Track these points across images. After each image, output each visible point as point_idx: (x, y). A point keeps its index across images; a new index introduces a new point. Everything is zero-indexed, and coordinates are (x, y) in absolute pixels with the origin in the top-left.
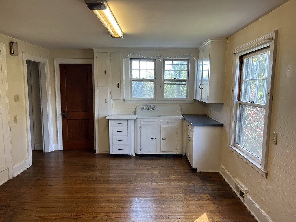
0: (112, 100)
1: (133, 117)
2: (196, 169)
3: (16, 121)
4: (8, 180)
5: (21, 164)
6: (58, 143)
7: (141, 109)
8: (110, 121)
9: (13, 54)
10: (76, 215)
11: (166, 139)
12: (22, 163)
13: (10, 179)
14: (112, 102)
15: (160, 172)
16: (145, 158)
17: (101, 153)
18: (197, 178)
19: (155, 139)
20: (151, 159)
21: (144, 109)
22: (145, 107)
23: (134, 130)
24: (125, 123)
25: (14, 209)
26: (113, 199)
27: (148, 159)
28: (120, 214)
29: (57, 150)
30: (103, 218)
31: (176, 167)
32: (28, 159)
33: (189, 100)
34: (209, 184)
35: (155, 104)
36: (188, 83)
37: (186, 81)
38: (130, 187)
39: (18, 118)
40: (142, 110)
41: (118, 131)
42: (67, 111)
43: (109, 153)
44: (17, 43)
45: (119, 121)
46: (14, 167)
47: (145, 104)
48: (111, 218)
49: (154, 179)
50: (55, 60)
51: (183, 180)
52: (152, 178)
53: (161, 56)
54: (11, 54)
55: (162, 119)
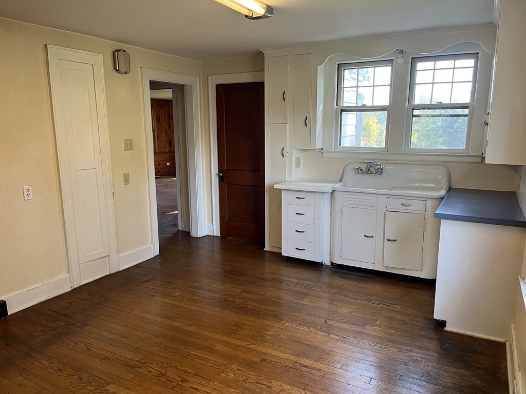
0: (294, 152)
1: (329, 187)
2: (443, 324)
3: (127, 180)
4: (109, 273)
5: (135, 251)
6: (213, 224)
7: (354, 172)
8: (283, 192)
9: (119, 70)
10: (138, 361)
11: (395, 240)
12: (138, 249)
13: (112, 273)
14: (295, 154)
15: (355, 312)
16: (348, 274)
17: (272, 250)
18: (433, 345)
19: (372, 237)
20: (358, 277)
21: (359, 170)
22: (364, 167)
23: (331, 215)
24: (309, 198)
25: (72, 324)
26: (218, 347)
27: (352, 277)
28: (204, 383)
29: (211, 234)
30: (170, 381)
31: (399, 307)
32: (151, 245)
33: (471, 154)
34: (453, 370)
35: (382, 162)
36: (471, 112)
37: (467, 107)
38: (269, 330)
39: (131, 177)
40: (356, 173)
41: (297, 214)
42: (227, 169)
43: (280, 252)
44: (124, 51)
45: (300, 194)
46: (121, 255)
47: (363, 161)
48: (184, 385)
49: (330, 325)
50: (210, 78)
51: (393, 341)
52: (328, 322)
53: (401, 52)
54: (117, 70)
55: (388, 196)
